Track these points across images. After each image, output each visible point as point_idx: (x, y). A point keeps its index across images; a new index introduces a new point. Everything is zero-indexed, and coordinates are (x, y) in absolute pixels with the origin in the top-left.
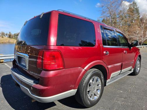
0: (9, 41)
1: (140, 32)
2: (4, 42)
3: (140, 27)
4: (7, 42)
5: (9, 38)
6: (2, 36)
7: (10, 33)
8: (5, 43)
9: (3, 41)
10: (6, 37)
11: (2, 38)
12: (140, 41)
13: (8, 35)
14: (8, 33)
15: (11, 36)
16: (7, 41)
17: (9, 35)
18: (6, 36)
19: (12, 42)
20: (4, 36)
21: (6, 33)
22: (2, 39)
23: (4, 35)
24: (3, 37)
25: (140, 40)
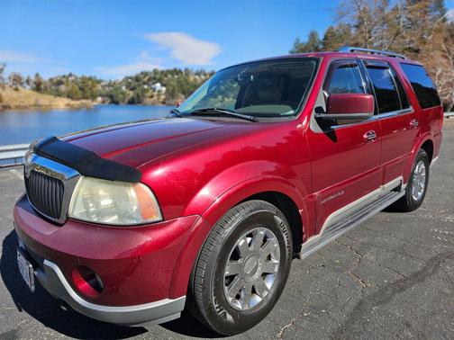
0: (37, 100)
1: (447, 72)
2: (22, 104)
3: (447, 54)
4: (31, 106)
5: (35, 93)
6: (14, 86)
7: (37, 75)
8: (25, 107)
9: (18, 103)
10: (27, 90)
11: (14, 92)
12: (447, 98)
13: (31, 84)
14: (33, 78)
15: (42, 87)
16: (32, 101)
17: (35, 83)
18: (28, 87)
19: (46, 103)
20: (20, 88)
21: (26, 78)
22: (15, 94)
23: (21, 84)
24: (16, 89)
25: (445, 95)
